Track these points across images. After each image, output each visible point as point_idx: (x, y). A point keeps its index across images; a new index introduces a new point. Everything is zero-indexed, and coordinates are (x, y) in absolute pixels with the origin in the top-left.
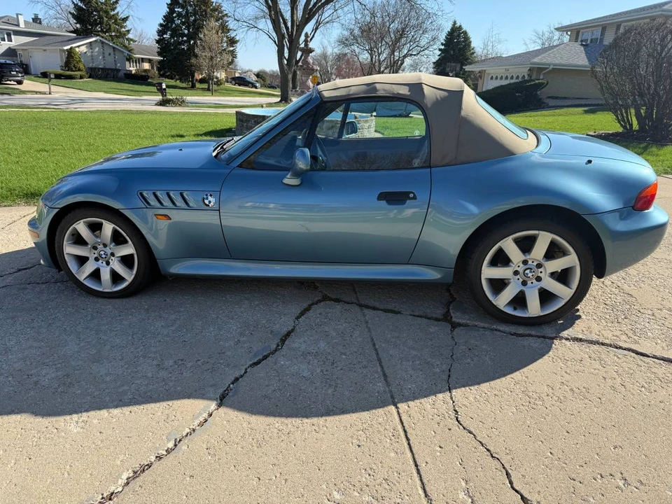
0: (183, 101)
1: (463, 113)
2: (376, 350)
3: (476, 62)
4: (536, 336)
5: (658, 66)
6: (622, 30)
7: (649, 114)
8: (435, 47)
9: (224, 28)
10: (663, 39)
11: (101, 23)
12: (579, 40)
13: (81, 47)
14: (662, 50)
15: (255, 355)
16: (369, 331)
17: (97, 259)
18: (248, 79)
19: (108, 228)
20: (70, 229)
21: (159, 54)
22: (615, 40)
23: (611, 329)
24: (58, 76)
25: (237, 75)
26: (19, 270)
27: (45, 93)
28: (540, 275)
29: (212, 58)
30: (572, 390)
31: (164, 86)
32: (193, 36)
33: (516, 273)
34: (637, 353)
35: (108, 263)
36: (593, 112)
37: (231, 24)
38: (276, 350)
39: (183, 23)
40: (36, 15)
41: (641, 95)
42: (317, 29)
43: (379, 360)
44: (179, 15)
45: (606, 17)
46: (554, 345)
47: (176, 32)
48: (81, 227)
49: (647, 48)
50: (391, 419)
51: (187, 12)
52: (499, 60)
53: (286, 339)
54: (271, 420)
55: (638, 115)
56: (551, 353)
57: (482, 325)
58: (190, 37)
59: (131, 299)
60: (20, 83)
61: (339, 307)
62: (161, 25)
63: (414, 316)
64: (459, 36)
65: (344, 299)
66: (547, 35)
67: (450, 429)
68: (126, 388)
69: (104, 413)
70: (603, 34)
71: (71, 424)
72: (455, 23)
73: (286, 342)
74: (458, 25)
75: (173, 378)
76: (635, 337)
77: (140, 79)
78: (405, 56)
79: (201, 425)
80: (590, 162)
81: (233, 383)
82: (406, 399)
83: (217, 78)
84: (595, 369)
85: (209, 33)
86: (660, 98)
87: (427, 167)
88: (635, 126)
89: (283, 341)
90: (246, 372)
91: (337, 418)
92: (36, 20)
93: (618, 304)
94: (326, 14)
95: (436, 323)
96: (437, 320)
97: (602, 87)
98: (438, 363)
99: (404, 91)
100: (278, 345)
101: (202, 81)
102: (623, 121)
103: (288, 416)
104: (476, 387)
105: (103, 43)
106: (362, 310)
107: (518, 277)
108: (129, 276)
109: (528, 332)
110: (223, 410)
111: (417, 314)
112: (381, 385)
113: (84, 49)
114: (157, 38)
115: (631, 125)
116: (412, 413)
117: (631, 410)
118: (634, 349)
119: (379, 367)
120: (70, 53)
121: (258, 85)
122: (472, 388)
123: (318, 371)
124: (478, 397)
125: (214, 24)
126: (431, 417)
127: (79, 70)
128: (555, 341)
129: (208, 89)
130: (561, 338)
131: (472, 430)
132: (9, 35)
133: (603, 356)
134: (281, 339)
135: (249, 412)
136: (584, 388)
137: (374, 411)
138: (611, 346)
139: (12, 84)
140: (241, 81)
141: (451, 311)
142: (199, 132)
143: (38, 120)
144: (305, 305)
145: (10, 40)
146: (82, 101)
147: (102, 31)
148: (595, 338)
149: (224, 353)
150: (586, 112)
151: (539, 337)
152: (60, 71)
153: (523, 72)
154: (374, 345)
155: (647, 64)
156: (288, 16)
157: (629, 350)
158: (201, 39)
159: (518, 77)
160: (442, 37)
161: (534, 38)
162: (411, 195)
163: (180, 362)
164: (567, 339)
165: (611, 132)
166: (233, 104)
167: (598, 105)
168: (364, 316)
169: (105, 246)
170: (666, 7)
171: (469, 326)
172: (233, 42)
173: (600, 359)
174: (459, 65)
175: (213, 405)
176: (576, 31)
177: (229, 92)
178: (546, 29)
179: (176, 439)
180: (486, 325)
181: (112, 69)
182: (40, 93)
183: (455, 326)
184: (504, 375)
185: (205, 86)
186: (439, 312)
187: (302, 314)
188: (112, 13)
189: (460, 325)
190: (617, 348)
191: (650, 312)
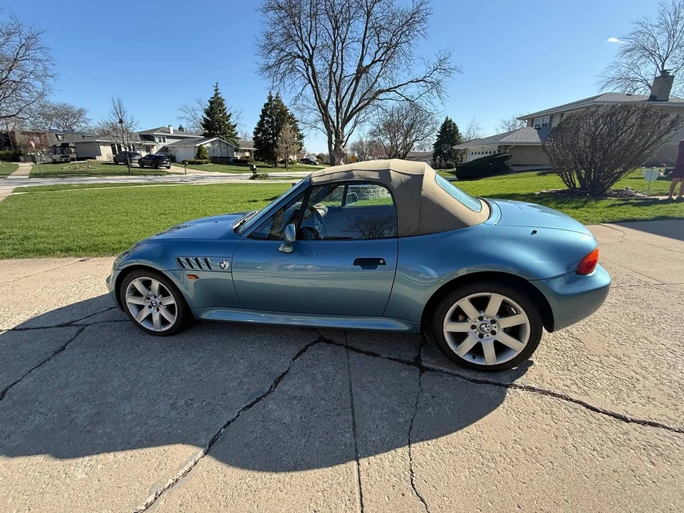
0: (267, 176)
1: (423, 193)
2: (351, 395)
3: (463, 143)
4: (493, 383)
5: (593, 141)
6: (564, 117)
7: (588, 176)
8: (434, 134)
9: (296, 129)
10: (596, 122)
11: (220, 129)
12: (534, 125)
13: (207, 144)
14: (596, 130)
15: (250, 398)
16: (350, 375)
17: (150, 307)
18: (311, 160)
19: (156, 284)
20: (130, 285)
21: (255, 147)
22: (559, 125)
23: (562, 377)
24: (191, 163)
25: (305, 157)
26: (110, 309)
27: (182, 174)
28: (494, 329)
29: (287, 148)
30: (524, 450)
31: (255, 167)
32: (276, 134)
33: (473, 327)
34: (588, 407)
35: (158, 310)
36: (545, 174)
37: (300, 126)
38: (268, 393)
39: (270, 127)
40: (181, 126)
41: (581, 163)
42: (355, 126)
43: (352, 407)
44: (268, 122)
45: (553, 109)
46: (508, 394)
47: (265, 132)
48: (137, 283)
49: (583, 129)
50: (350, 478)
51: (272, 120)
52: (478, 141)
53: (279, 381)
54: (245, 473)
55: (579, 178)
56: (505, 403)
57: (446, 370)
58: (274, 135)
59: (175, 337)
60: (168, 168)
61: (329, 348)
62: (256, 128)
63: (390, 359)
64: (450, 126)
65: (336, 341)
66: (511, 123)
67: (403, 495)
68: (138, 428)
69: (110, 457)
70: (551, 120)
71: (80, 468)
72: (447, 118)
73: (279, 385)
74: (449, 119)
75: (178, 420)
76: (585, 388)
77: (243, 163)
78: (414, 141)
79: (184, 475)
80: (535, 232)
81: (224, 427)
82: (368, 454)
83: (291, 160)
84: (547, 425)
85: (286, 132)
86: (596, 164)
87: (395, 237)
88: (578, 185)
89: (276, 383)
90: (238, 415)
91: (302, 474)
92: (181, 129)
93: (568, 349)
94: (361, 117)
95: (407, 367)
96: (409, 364)
97: (550, 158)
98: (403, 412)
99: (375, 176)
100: (271, 388)
101: (282, 162)
102: (568, 181)
103: (260, 470)
104: (434, 441)
105: (220, 141)
106: (348, 352)
107: (475, 330)
108: (172, 320)
109: (485, 379)
110: (207, 458)
111: (393, 357)
112: (348, 437)
113: (209, 145)
114: (254, 136)
115: (574, 185)
116: (371, 470)
117: (584, 480)
118: (585, 401)
119: (351, 416)
120: (200, 148)
121: (317, 163)
122: (429, 442)
123: (298, 418)
124: (434, 454)
125: (288, 126)
126: (387, 477)
127: (205, 158)
128: (509, 389)
129: (285, 167)
130: (516, 386)
131: (424, 497)
132: (164, 139)
133: (555, 409)
134: (275, 381)
135: (227, 463)
136: (536, 448)
137: (337, 467)
138: (561, 397)
139: (164, 169)
140: (307, 161)
141: (421, 355)
142: (267, 198)
143: (169, 192)
144: (303, 346)
145: (164, 142)
146: (203, 178)
147: (220, 134)
148: (547, 387)
149: (226, 394)
150: (539, 175)
151: (496, 384)
152: (193, 160)
153: (494, 148)
154: (351, 390)
155: (585, 140)
156: (334, 119)
157: (581, 403)
158: (280, 136)
159: (491, 152)
160: (439, 128)
161: (503, 125)
162: (381, 261)
163: (190, 402)
164: (521, 388)
165: (559, 190)
166: (300, 176)
167: (549, 169)
168: (349, 358)
169: (155, 297)
170: (596, 100)
171: (435, 370)
172: (301, 137)
173: (552, 413)
174: (450, 146)
175: (201, 452)
176: (531, 120)
177: (299, 169)
178: (511, 119)
179: (157, 493)
180: (450, 371)
181: (226, 157)
182: (180, 174)
183: (423, 370)
184: (461, 428)
185: (283, 165)
186: (411, 356)
187: (298, 355)
188: (227, 123)
189: (428, 369)
190: (567, 400)
191: (597, 359)
